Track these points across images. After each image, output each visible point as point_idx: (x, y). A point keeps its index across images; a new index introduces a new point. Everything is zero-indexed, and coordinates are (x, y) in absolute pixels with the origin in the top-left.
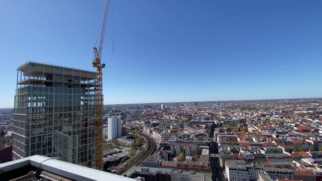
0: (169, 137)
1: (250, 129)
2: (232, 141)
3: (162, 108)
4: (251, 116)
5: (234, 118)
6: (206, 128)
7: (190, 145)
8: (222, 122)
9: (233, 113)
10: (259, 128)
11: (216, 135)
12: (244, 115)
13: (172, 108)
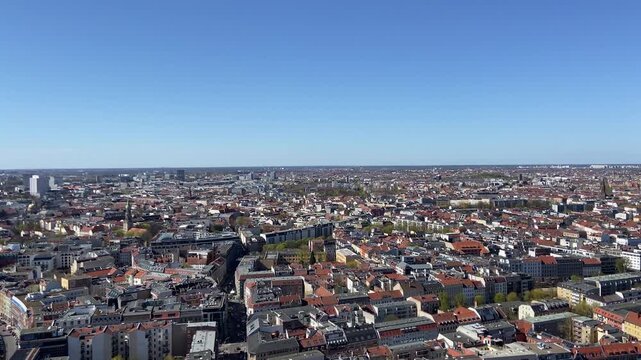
1: (341, 256)
2: (289, 295)
4: (347, 213)
5: (299, 223)
6: (211, 258)
7: (149, 324)
8: (263, 236)
9: (297, 207)
10: (365, 251)
11: (242, 281)
12: (328, 211)
13: (81, 190)
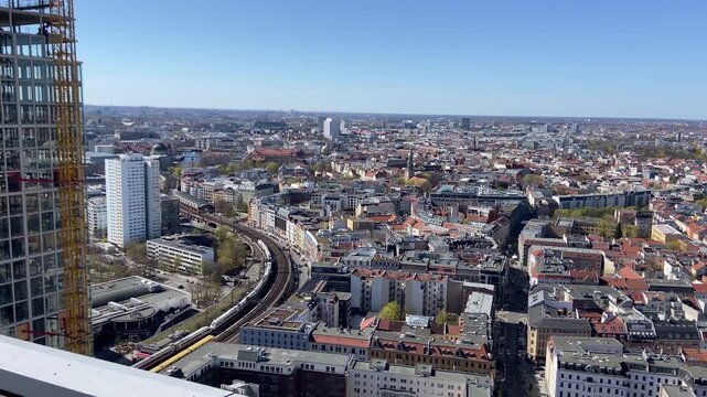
0: (348, 246)
1: (659, 232)
2: (584, 270)
3: (327, 133)
4: (674, 180)
5: (604, 188)
6: (492, 217)
7: (425, 276)
8: (556, 199)
9: (603, 168)
10: (694, 230)
11: (527, 247)
12: (646, 175)
13: (368, 135)
